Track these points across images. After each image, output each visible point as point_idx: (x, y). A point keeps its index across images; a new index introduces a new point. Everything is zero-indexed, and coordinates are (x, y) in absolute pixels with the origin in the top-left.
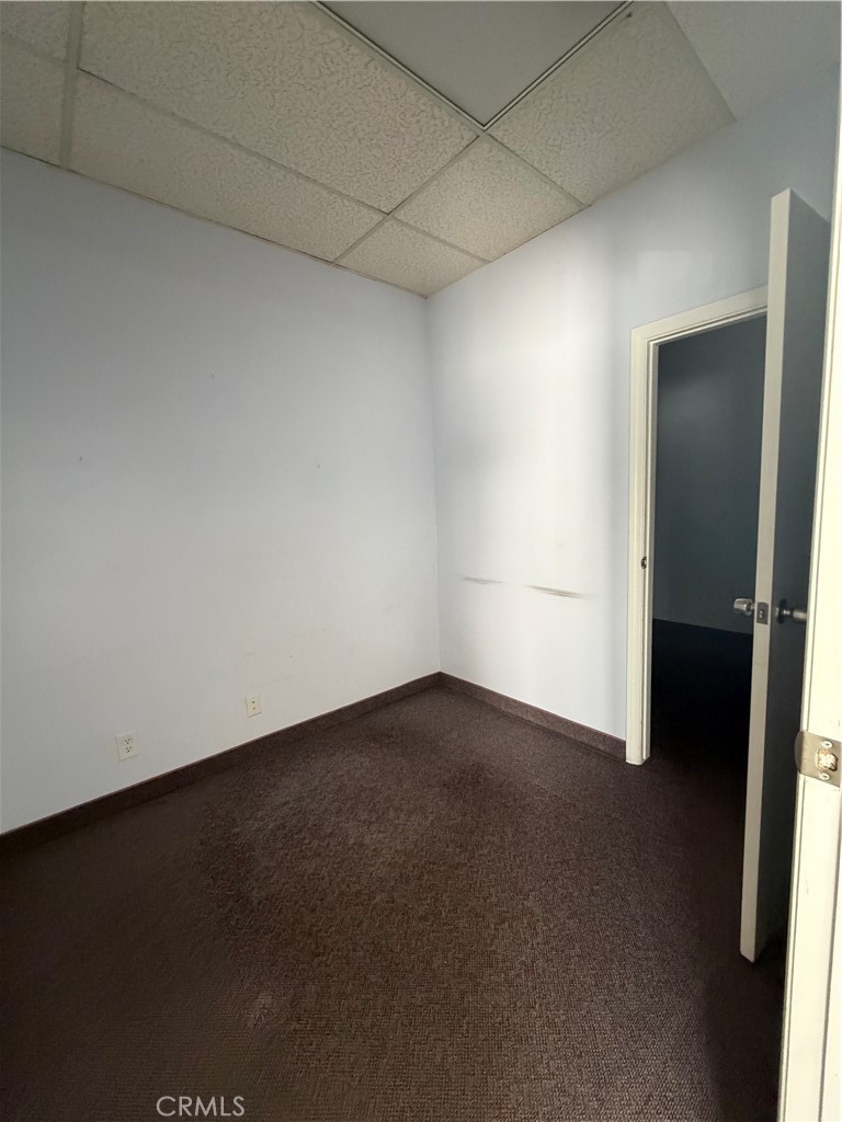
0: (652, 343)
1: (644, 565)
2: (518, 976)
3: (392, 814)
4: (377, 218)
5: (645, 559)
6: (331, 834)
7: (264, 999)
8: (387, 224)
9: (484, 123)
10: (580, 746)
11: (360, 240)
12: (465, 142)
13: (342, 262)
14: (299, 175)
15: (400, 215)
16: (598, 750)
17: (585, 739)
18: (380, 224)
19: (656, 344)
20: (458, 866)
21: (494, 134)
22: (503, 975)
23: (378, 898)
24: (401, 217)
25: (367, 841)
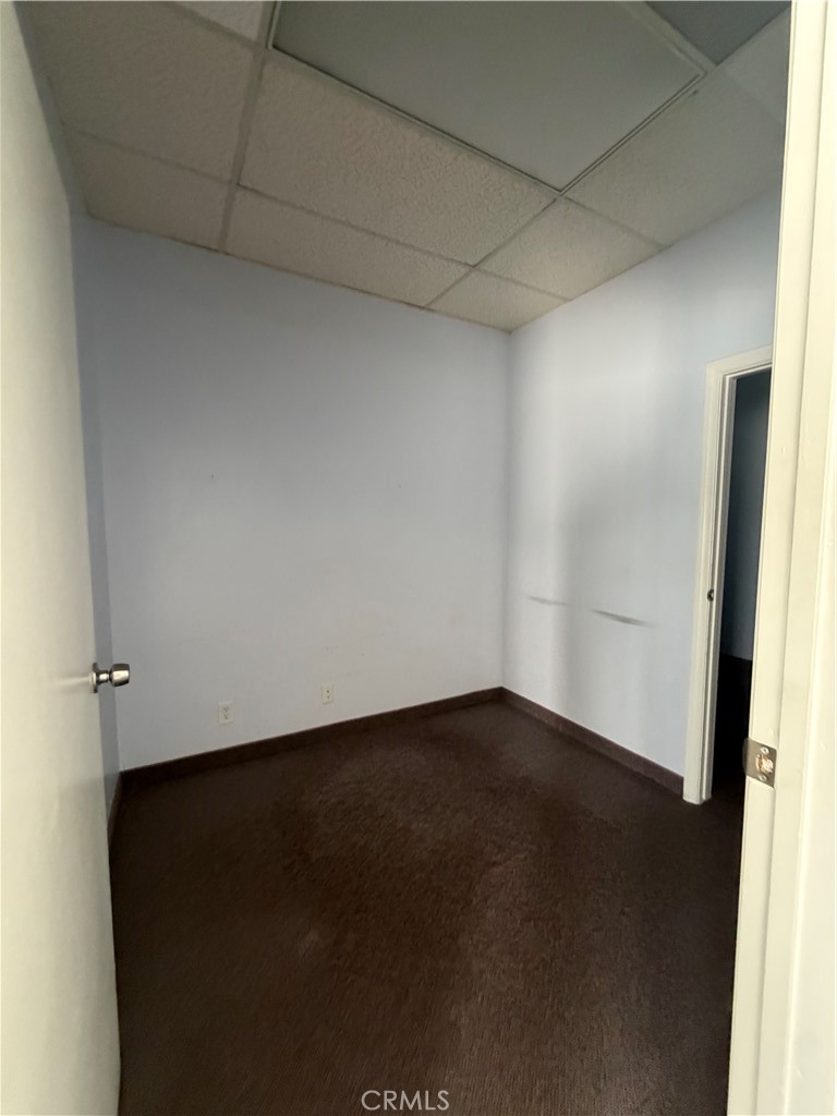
0: (728, 378)
1: (710, 597)
2: (537, 969)
3: (439, 808)
4: (464, 270)
5: (712, 591)
6: (382, 816)
7: (313, 936)
8: (473, 275)
9: (560, 188)
10: (634, 775)
11: (448, 290)
12: (544, 205)
13: (432, 307)
14: (398, 243)
15: (485, 267)
16: (654, 781)
17: (640, 770)
18: (466, 275)
19: (734, 378)
20: (494, 864)
21: (570, 197)
22: (522, 965)
23: (417, 877)
24: (485, 268)
25: (413, 827)
